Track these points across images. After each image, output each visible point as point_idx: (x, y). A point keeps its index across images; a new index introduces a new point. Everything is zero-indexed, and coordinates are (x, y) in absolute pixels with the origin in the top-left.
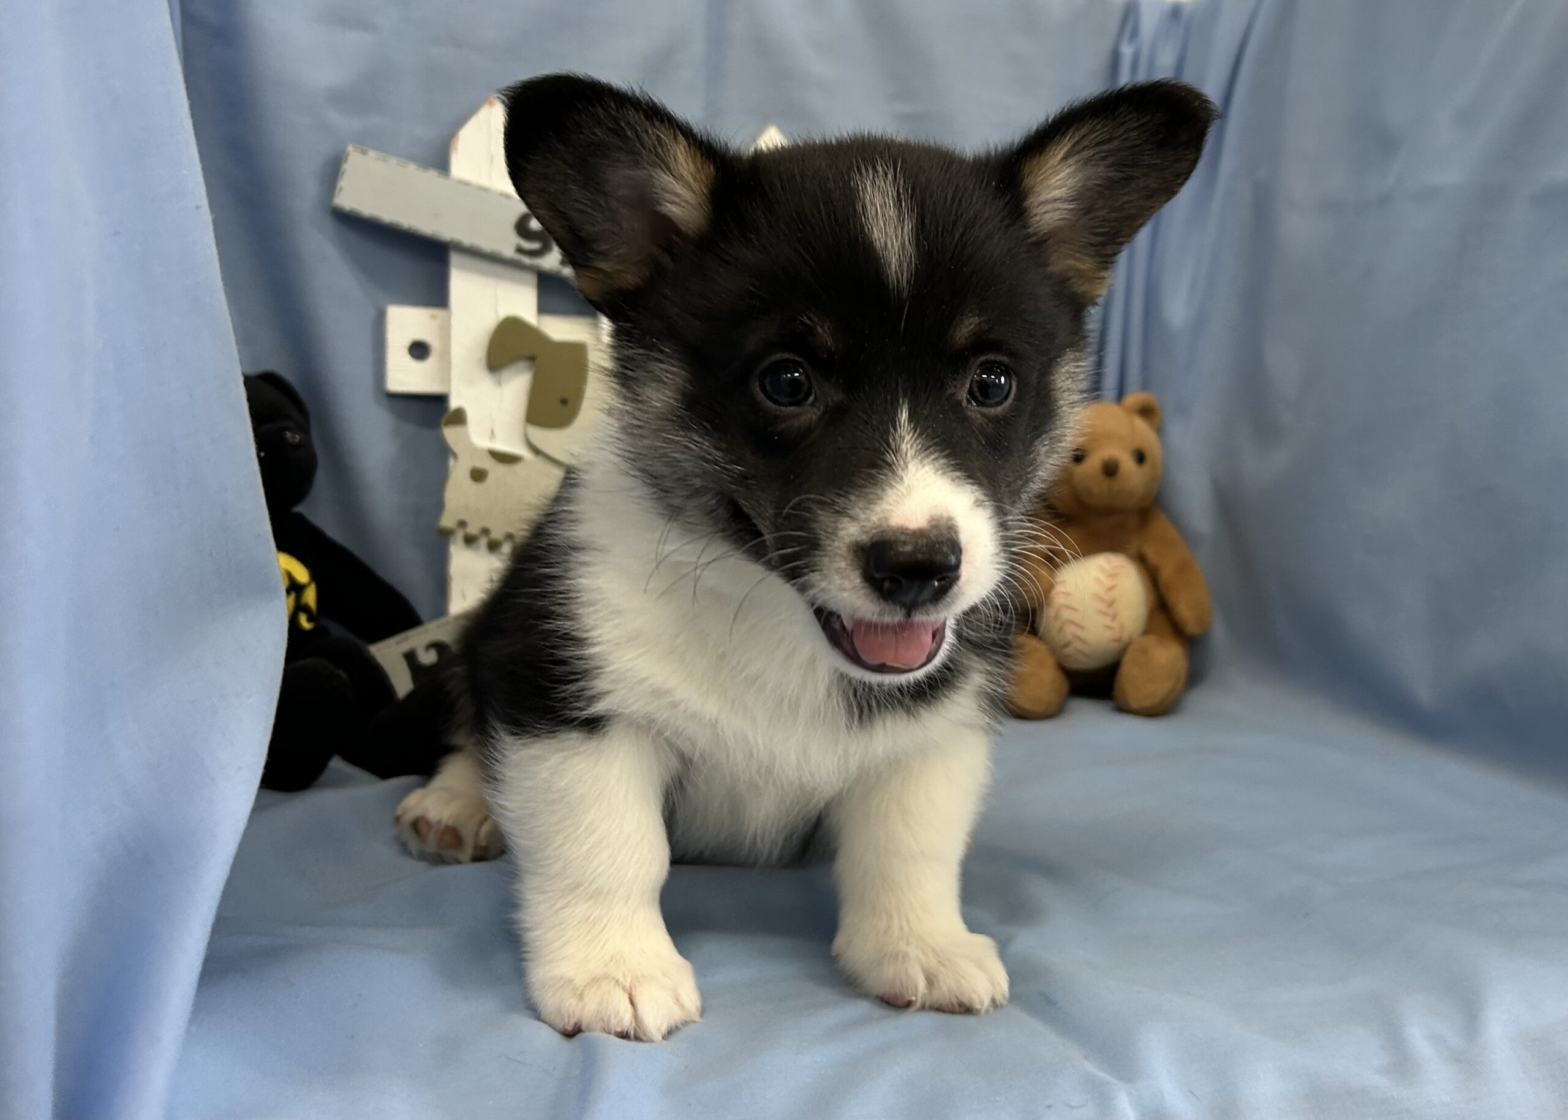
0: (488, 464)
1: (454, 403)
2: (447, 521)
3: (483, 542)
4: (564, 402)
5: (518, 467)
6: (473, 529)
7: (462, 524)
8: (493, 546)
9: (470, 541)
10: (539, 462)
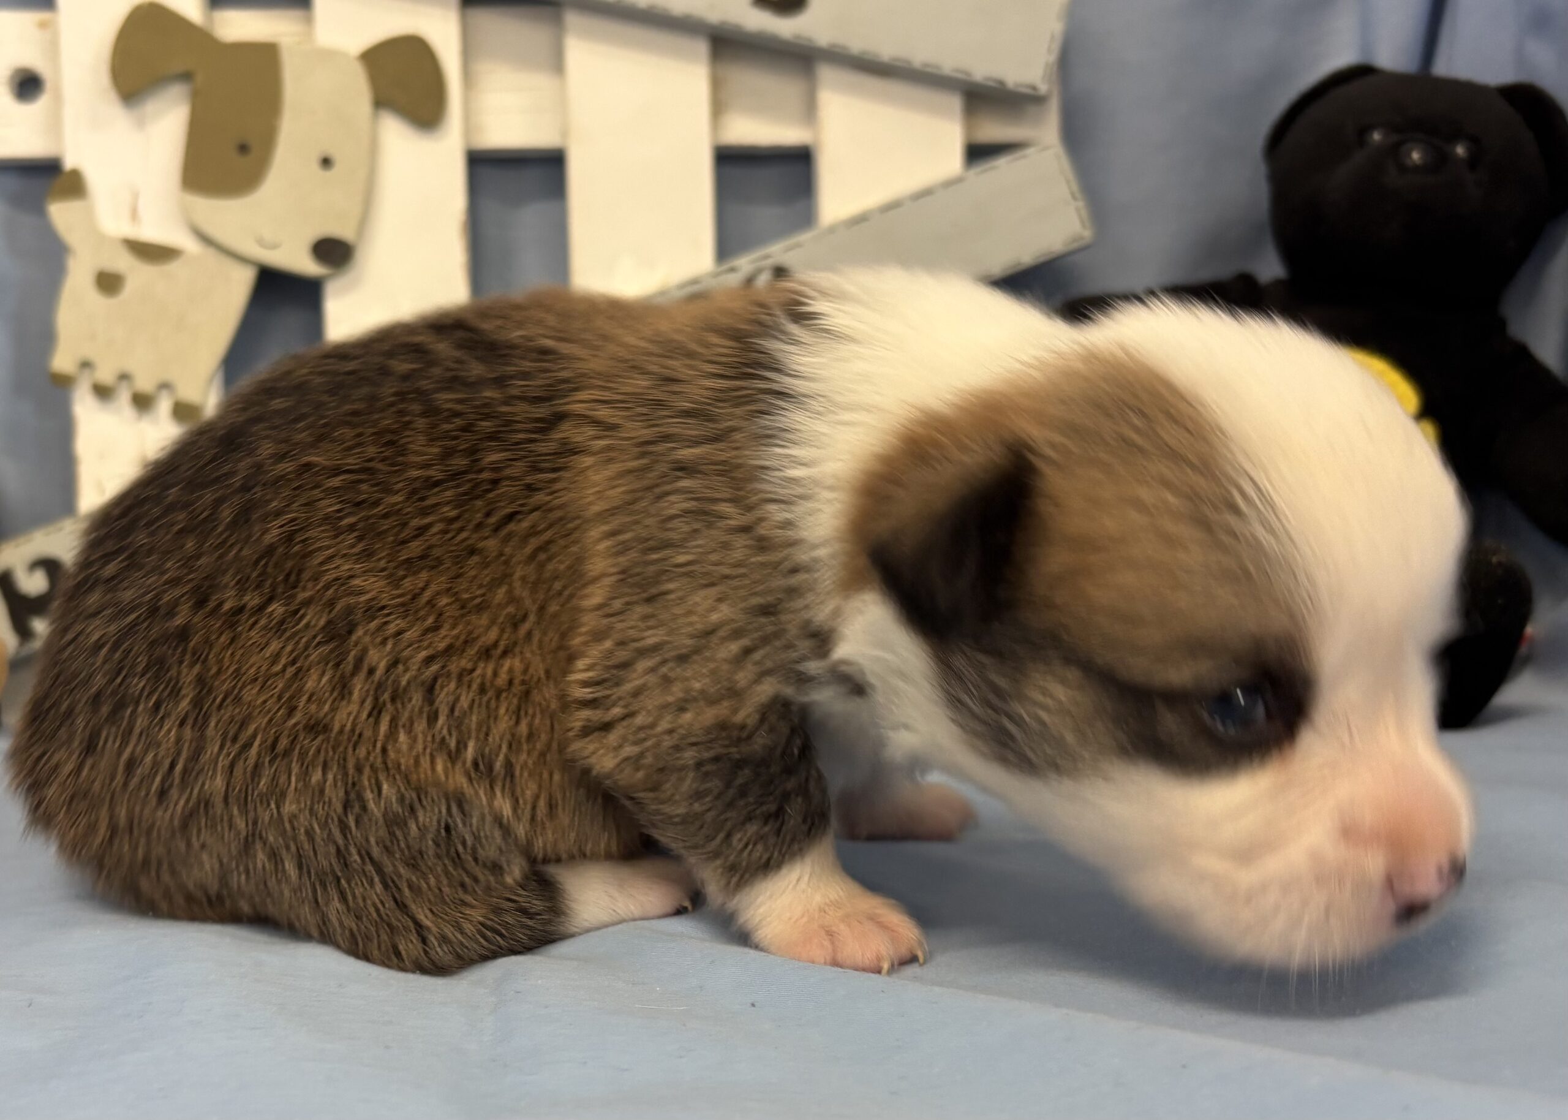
0: (123, 263)
1: (69, 163)
2: (62, 361)
3: (124, 397)
4: (243, 149)
5: (173, 267)
6: (105, 374)
7: (86, 365)
8: (142, 402)
9: (103, 392)
10: (211, 257)
